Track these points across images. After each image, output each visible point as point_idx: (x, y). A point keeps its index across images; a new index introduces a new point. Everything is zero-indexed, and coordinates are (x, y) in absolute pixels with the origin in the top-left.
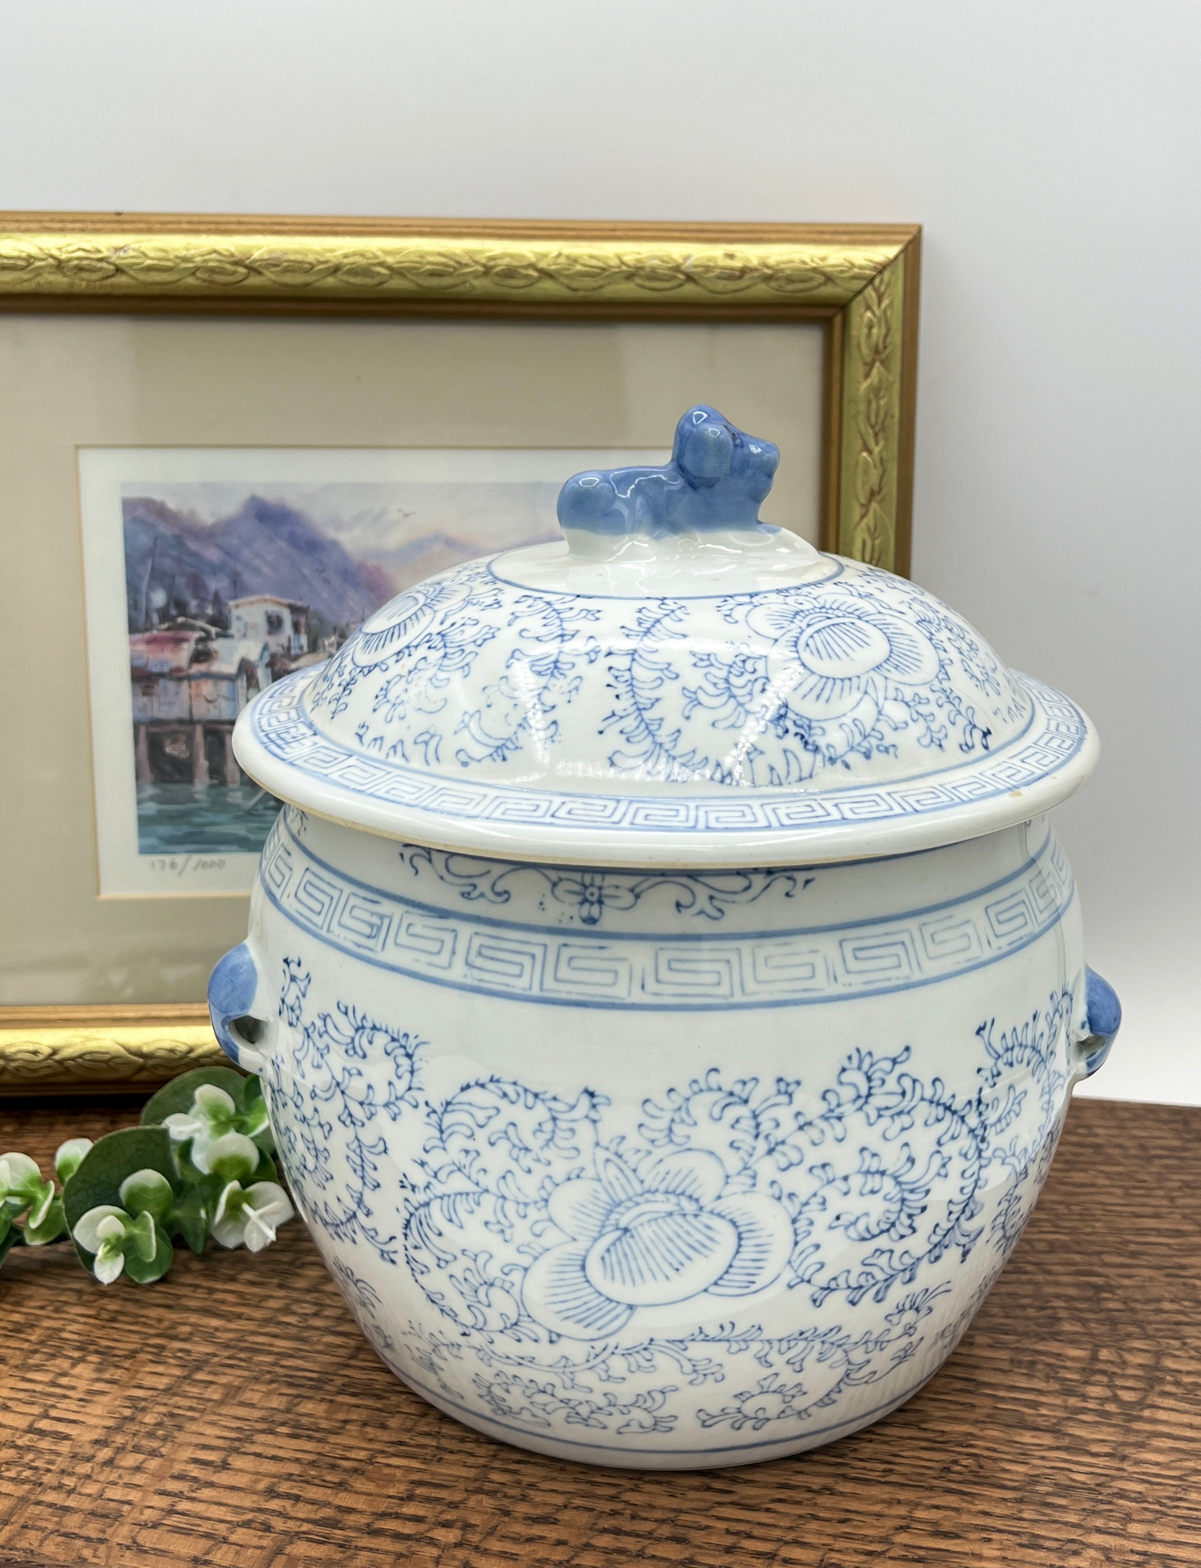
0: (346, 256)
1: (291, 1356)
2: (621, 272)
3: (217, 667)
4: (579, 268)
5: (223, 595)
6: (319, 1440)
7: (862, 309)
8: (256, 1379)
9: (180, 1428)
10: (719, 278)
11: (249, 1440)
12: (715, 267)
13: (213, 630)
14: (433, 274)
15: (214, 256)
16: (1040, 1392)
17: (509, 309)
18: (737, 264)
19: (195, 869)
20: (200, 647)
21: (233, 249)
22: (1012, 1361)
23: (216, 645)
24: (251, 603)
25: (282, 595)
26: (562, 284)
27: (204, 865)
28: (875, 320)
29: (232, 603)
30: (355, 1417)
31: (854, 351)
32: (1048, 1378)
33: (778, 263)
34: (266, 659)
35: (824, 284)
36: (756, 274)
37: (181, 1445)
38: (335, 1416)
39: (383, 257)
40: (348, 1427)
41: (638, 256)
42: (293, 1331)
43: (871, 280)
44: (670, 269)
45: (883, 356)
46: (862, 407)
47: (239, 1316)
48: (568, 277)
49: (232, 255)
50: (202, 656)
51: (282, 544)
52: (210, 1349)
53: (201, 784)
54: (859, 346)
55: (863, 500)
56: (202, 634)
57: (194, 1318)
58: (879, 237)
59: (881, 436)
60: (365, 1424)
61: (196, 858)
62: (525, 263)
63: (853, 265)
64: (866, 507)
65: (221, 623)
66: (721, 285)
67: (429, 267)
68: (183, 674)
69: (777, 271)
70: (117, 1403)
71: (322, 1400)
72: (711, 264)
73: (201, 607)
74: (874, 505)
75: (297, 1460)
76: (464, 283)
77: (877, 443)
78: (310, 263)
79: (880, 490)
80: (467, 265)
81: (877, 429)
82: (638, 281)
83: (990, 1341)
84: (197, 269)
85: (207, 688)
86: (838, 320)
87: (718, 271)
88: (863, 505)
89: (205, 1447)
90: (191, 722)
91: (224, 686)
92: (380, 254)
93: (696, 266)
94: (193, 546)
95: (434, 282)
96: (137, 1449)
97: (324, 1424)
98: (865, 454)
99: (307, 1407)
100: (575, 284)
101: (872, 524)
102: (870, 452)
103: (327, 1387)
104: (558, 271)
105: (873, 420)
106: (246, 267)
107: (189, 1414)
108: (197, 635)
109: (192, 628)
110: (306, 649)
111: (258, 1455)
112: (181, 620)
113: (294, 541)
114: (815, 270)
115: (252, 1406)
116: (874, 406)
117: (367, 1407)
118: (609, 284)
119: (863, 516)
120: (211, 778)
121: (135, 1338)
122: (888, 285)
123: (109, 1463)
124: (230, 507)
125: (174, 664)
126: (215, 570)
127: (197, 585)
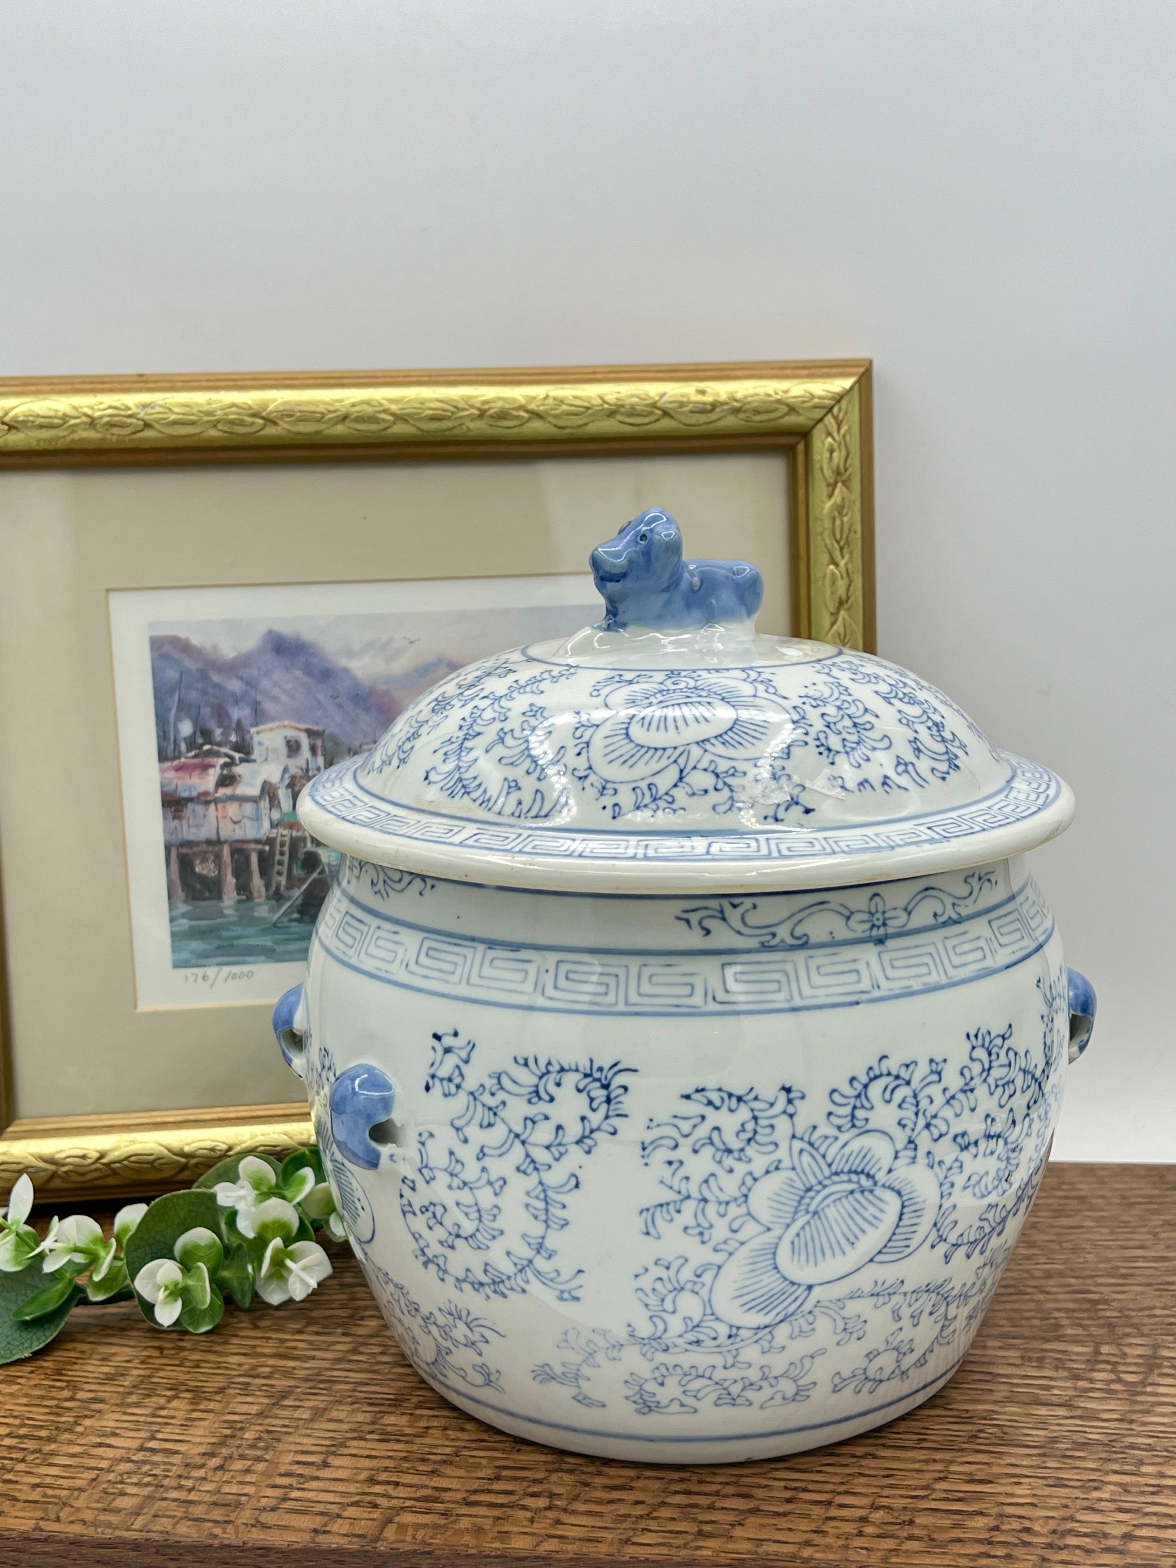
0: (353, 405)
1: (367, 1384)
2: (603, 410)
3: (241, 790)
4: (565, 408)
5: (245, 723)
6: (407, 1442)
7: (823, 436)
8: (340, 1402)
9: (278, 1440)
10: (692, 412)
11: (343, 1445)
12: (689, 402)
13: (237, 756)
14: (433, 419)
15: (234, 409)
16: (1051, 1378)
17: (501, 449)
18: (709, 398)
19: (226, 980)
20: (225, 772)
21: (250, 402)
22: (1022, 1358)
23: (240, 770)
24: (271, 730)
25: (299, 720)
26: (550, 423)
27: (234, 976)
28: (836, 445)
29: (253, 730)
30: (435, 1424)
31: (817, 474)
32: (1056, 1369)
33: (745, 397)
34: (287, 781)
35: (788, 414)
36: (726, 407)
37: (281, 1452)
38: (418, 1425)
39: (387, 405)
40: (430, 1431)
41: (619, 396)
42: (366, 1366)
43: (830, 409)
44: (647, 405)
45: (844, 477)
46: (827, 524)
47: (313, 1358)
48: (556, 416)
49: (250, 408)
50: (227, 780)
51: (299, 673)
52: (292, 1383)
53: (230, 897)
54: (822, 469)
55: (832, 610)
56: (227, 760)
57: (271, 1362)
58: (834, 371)
59: (845, 550)
60: (446, 1429)
61: (226, 970)
62: (516, 405)
63: (813, 396)
64: (835, 615)
65: (244, 748)
66: (694, 419)
67: (428, 412)
68: (209, 798)
69: (744, 404)
70: (216, 1425)
71: (403, 1414)
72: (685, 399)
73: (225, 734)
74: (842, 613)
75: (390, 1457)
76: (461, 425)
77: (843, 557)
78: (321, 413)
79: (848, 599)
80: (463, 409)
81: (842, 543)
82: (619, 417)
83: (1001, 1345)
84: (219, 421)
85: (232, 810)
86: (801, 447)
87: (690, 407)
88: (832, 614)
89: (303, 1452)
90: (219, 842)
91: (249, 808)
92: (384, 402)
93: (671, 402)
94: (216, 678)
95: (434, 425)
96: (242, 1457)
97: (408, 1431)
98: (832, 567)
99: (391, 1419)
100: (561, 423)
101: (842, 631)
102: (837, 565)
103: (405, 1404)
104: (545, 412)
105: (838, 537)
106: (263, 418)
107: (284, 1430)
108: (222, 761)
109: (218, 754)
110: (322, 767)
111: (355, 1456)
112: (207, 747)
113: (308, 670)
114: (779, 401)
115: (341, 1421)
116: (838, 523)
117: (445, 1417)
118: (593, 421)
119: (833, 624)
120: (238, 894)
121: (221, 1378)
122: (846, 414)
123: (221, 1467)
124: (250, 642)
125: (202, 789)
126: (237, 700)
127: (221, 715)
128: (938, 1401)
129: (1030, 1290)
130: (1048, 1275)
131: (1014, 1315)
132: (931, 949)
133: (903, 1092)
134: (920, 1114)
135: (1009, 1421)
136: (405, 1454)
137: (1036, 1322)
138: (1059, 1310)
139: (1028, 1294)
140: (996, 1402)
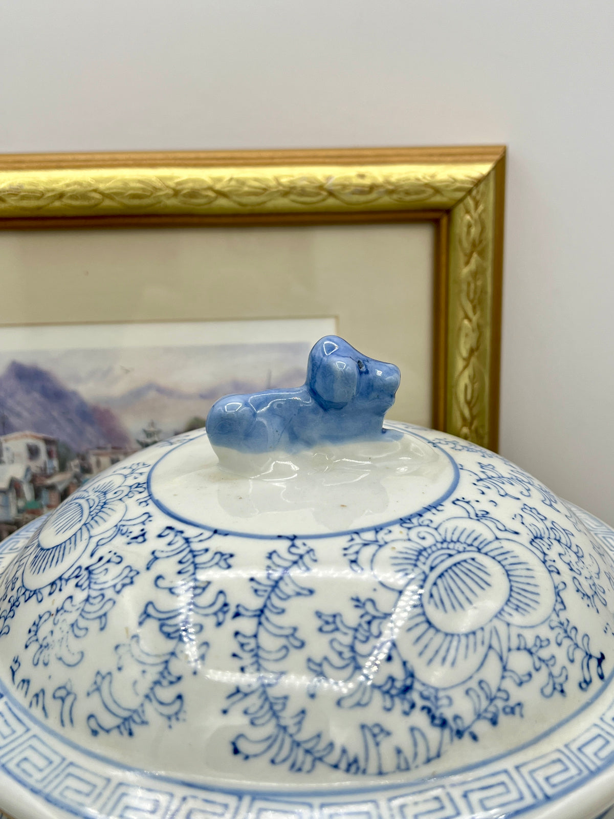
0: (68, 185)
2: (279, 191)
4: (246, 189)
7: (463, 214)
10: (353, 193)
12: (351, 185)
14: (135, 196)
17: (196, 220)
18: (367, 182)
25: (38, 431)
26: (234, 201)
28: (472, 222)
31: (457, 244)
33: (399, 180)
34: (29, 478)
35: (434, 195)
36: (382, 190)
39: (96, 185)
41: (292, 179)
43: (470, 192)
44: (316, 187)
45: (479, 248)
46: (464, 287)
48: (238, 195)
51: (36, 395)
54: (460, 241)
55: (465, 356)
58: (475, 158)
59: (477, 308)
62: (205, 186)
63: (455, 180)
64: (467, 361)
66: (356, 198)
67: (132, 191)
69: (398, 186)
72: (348, 183)
74: (473, 359)
76: (159, 203)
77: (475, 313)
78: (41, 192)
79: (479, 347)
80: (160, 189)
81: (475, 303)
82: (293, 197)
86: (444, 221)
87: (352, 188)
88: (464, 359)
92: (93, 182)
93: (336, 185)
95: (136, 202)
98: (465, 322)
100: (243, 201)
102: (470, 320)
104: (230, 192)
105: (472, 296)
110: (57, 469)
113: (45, 392)
114: (427, 185)
116: (472, 286)
118: (270, 200)
119: (465, 368)
122: (483, 194)
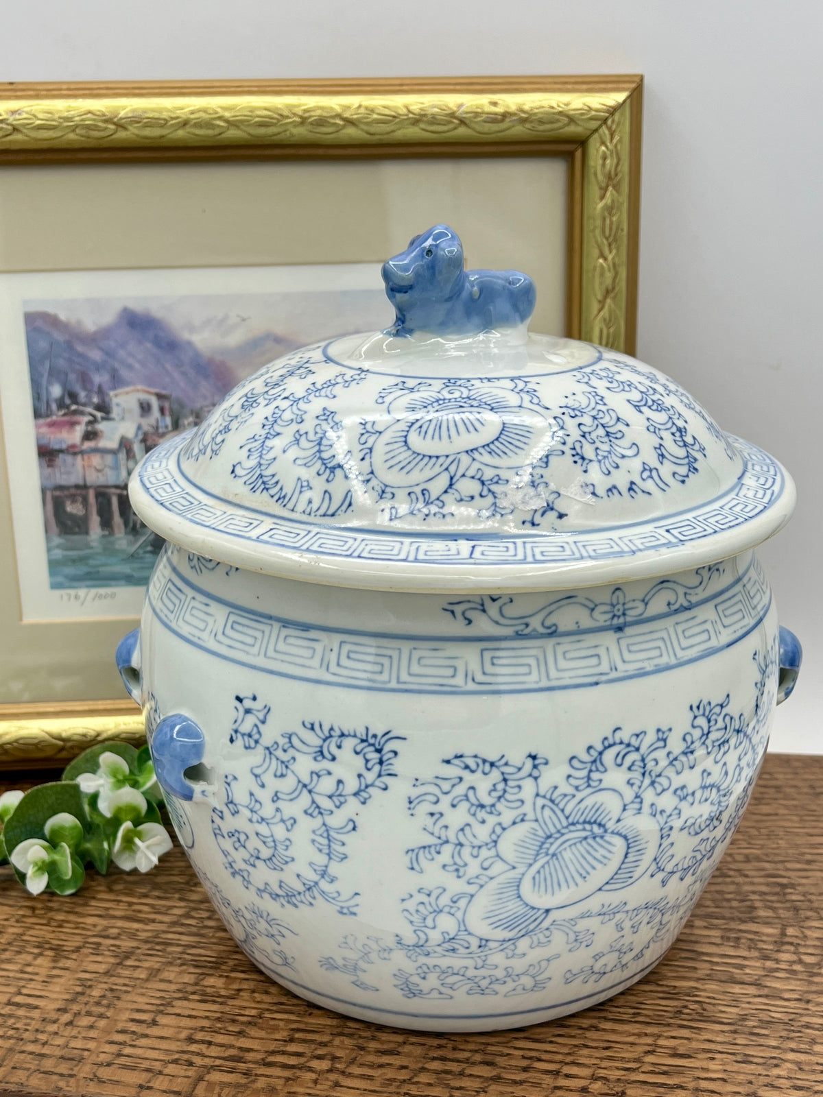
0: (192, 112)
1: (194, 947)
2: (409, 119)
3: (103, 443)
4: (375, 116)
5: (105, 387)
6: (221, 1004)
7: (598, 145)
8: (171, 964)
9: (119, 998)
10: (485, 122)
11: (170, 1004)
12: (483, 113)
13: (99, 415)
14: (261, 125)
15: (89, 115)
16: (745, 958)
17: (321, 151)
18: (500, 110)
19: (94, 599)
20: (90, 428)
21: (103, 110)
22: (722, 937)
23: (102, 426)
24: (127, 393)
25: (150, 385)
26: (362, 130)
27: (100, 597)
28: (608, 153)
29: (112, 393)
30: (246, 987)
31: (592, 178)
32: (750, 948)
33: (532, 109)
34: (140, 437)
35: (568, 124)
36: (515, 118)
37: (120, 1010)
38: (231, 987)
39: (221, 113)
40: (241, 994)
41: (422, 106)
42: (194, 930)
43: (605, 121)
44: (447, 115)
45: (615, 182)
46: (599, 223)
47: (153, 921)
48: (367, 124)
49: (104, 115)
50: (90, 435)
51: (149, 345)
52: (134, 944)
53: (96, 530)
54: (595, 174)
55: (600, 297)
56: (91, 418)
57: (120, 923)
58: (610, 86)
59: (613, 246)
60: (253, 991)
61: (93, 591)
62: (334, 114)
63: (590, 109)
64: (602, 303)
65: (104, 408)
66: (488, 127)
67: (257, 119)
68: (76, 450)
69: (531, 115)
70: (71, 983)
71: (221, 976)
72: (479, 110)
73: (89, 397)
74: (609, 301)
75: (207, 1017)
76: (285, 131)
77: (611, 252)
78: (165, 119)
79: (614, 288)
80: (288, 117)
81: (611, 240)
82: (422, 126)
83: (705, 924)
84: (76, 126)
85: (96, 460)
86: (578, 154)
87: (484, 116)
88: (599, 301)
89: (138, 1011)
90: (85, 487)
91: (109, 459)
92: (219, 110)
93: (467, 113)
94: (80, 348)
95: (262, 131)
96: (89, 1014)
97: (223, 992)
98: (601, 261)
99: (210, 981)
100: (372, 130)
101: (607, 316)
102: (605, 259)
103: (223, 967)
104: (358, 120)
105: (607, 233)
106: (115, 124)
107: (125, 988)
108: (86, 419)
109: (82, 413)
110: (170, 428)
111: (179, 1015)
112: (74, 407)
113: (158, 342)
114: (560, 113)
115: (170, 982)
116: (608, 222)
117: (253, 980)
118: (399, 129)
119: (600, 311)
120: (103, 529)
121: (79, 938)
122: (618, 125)
123: (70, 1023)
124: (108, 318)
125: (70, 442)
126: (98, 367)
127: (85, 380)
128: (653, 978)
129: (732, 873)
130: (748, 859)
131: (717, 896)
132: (664, 634)
133: (634, 756)
134: (647, 774)
135: (709, 998)
136: (219, 1015)
137: (735, 904)
138: (754, 892)
139: (730, 876)
140: (699, 979)
